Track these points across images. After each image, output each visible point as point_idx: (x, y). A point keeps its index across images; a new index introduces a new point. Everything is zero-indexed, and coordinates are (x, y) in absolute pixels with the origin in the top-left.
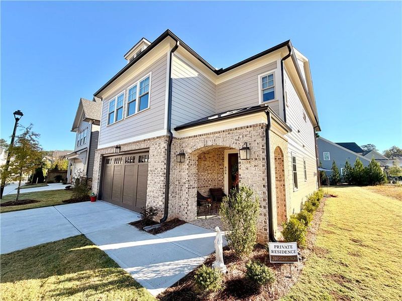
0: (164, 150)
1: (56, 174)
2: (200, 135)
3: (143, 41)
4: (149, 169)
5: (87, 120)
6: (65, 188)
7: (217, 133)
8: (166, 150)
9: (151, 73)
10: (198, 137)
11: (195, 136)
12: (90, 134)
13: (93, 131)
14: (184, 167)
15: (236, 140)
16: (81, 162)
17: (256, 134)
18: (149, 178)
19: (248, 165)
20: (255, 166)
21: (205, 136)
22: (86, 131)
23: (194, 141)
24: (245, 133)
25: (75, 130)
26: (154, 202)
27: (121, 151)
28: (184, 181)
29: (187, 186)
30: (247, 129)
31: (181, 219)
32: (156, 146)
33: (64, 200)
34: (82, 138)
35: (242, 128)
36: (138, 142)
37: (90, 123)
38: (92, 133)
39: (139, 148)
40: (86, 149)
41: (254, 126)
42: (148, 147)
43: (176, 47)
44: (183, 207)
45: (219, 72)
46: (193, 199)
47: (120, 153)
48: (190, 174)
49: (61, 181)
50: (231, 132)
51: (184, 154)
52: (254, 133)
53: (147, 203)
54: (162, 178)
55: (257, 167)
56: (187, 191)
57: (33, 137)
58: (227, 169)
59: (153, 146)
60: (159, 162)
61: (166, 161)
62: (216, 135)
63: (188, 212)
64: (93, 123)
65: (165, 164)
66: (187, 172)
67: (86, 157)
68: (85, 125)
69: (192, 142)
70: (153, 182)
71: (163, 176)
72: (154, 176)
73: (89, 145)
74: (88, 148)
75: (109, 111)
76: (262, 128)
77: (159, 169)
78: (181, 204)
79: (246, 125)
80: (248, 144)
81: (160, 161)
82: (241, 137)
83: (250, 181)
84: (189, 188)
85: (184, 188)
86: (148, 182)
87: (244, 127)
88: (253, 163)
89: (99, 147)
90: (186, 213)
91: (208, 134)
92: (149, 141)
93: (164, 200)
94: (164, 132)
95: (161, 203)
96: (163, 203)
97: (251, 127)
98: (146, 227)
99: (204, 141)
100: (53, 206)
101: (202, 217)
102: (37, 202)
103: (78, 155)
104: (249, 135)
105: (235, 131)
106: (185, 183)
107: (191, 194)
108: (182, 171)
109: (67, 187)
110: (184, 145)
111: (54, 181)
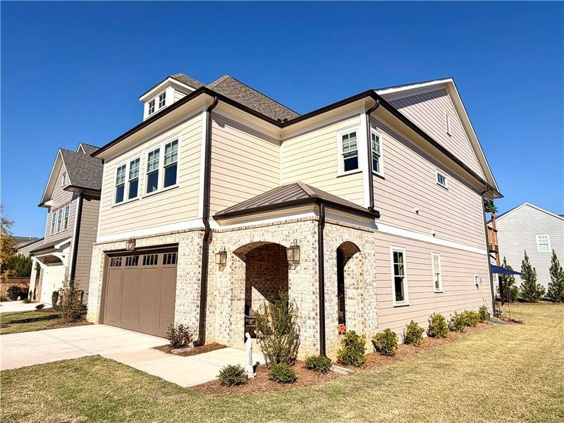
0: (198, 247)
2: (246, 228)
3: (169, 81)
4: (178, 273)
5: (71, 188)
6: (34, 308)
8: (201, 247)
9: (180, 134)
10: (243, 230)
11: (238, 229)
12: (77, 213)
14: (226, 270)
15: (286, 235)
17: (307, 229)
18: (179, 285)
19: (298, 268)
20: (305, 269)
23: (237, 234)
24: (296, 228)
26: (185, 319)
27: (136, 246)
28: (226, 290)
29: (229, 297)
30: (298, 222)
31: (221, 343)
32: (188, 241)
36: (163, 235)
37: (77, 194)
39: (163, 243)
40: (70, 240)
41: (304, 219)
42: (176, 242)
43: (215, 104)
44: (224, 326)
45: (283, 125)
46: (239, 315)
47: (135, 251)
48: (234, 280)
50: (281, 226)
51: (226, 252)
52: (304, 228)
53: (176, 320)
54: (196, 286)
56: (229, 303)
59: (184, 242)
60: (191, 264)
61: (200, 263)
62: (265, 228)
63: (231, 333)
64: (83, 194)
65: (200, 266)
66: (230, 278)
68: (65, 195)
70: (184, 292)
71: (197, 283)
72: (185, 283)
73: (74, 232)
74: (74, 237)
75: (117, 182)
77: (192, 274)
78: (221, 322)
80: (298, 242)
81: (193, 263)
82: (291, 232)
84: (232, 300)
85: (225, 300)
86: (177, 292)
89: (99, 240)
90: (229, 334)
91: (255, 226)
92: (178, 235)
93: (198, 316)
94: (199, 222)
95: (194, 320)
96: (197, 320)
98: (175, 350)
99: (251, 236)
100: (37, 330)
104: (299, 231)
105: (285, 225)
106: (227, 293)
107: (235, 308)
108: (224, 276)
109: (38, 307)
110: (226, 240)
111: (8, 298)
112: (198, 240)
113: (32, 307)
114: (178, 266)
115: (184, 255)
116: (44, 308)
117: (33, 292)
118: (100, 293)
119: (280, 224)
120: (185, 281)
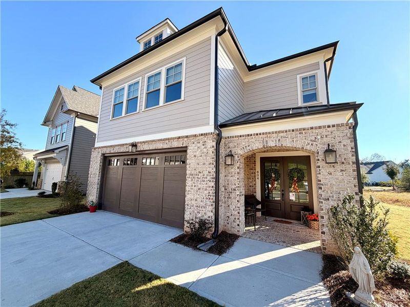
0: (211, 149)
1: (16, 178)
2: (257, 134)
3: (167, 22)
4: (188, 172)
5: (69, 112)
6: (36, 194)
7: (283, 132)
9: (185, 58)
10: (253, 136)
11: (248, 135)
12: (72, 129)
13: (76, 125)
14: (233, 170)
15: (311, 141)
16: (58, 162)
17: (341, 135)
18: (189, 182)
19: (332, 170)
20: (342, 171)
21: (265, 136)
22: (65, 126)
23: (246, 140)
24: (325, 133)
25: (47, 123)
28: (233, 187)
29: (237, 193)
30: (329, 129)
31: (230, 232)
32: (199, 145)
33: (49, 211)
34: (59, 133)
35: (320, 127)
36: (168, 139)
37: (73, 115)
38: (75, 127)
39: (168, 147)
40: (67, 147)
41: (338, 125)
42: (184, 146)
43: (224, 31)
44: (232, 218)
45: (252, 68)
47: (136, 153)
49: (24, 186)
50: (304, 132)
51: (233, 155)
52: (337, 133)
54: (211, 184)
55: (344, 173)
56: (238, 199)
57: (7, 127)
58: (259, 174)
59: (194, 145)
60: (204, 164)
62: (282, 134)
64: (77, 116)
65: (214, 166)
66: (237, 177)
67: (66, 157)
68: (63, 117)
69: (244, 142)
70: (196, 188)
71: (212, 181)
73: (70, 142)
74: (70, 146)
75: (115, 102)
76: (350, 128)
77: (206, 173)
78: (228, 214)
79: (327, 124)
80: (331, 146)
81: (207, 163)
82: (319, 137)
83: (334, 187)
84: (240, 196)
85: (232, 195)
86: (187, 188)
87: (324, 127)
88: (339, 167)
89: (97, 145)
90: (238, 225)
91: (269, 133)
92: (186, 139)
93: (214, 210)
94: (210, 128)
95: (211, 214)
96: (213, 214)
97: (333, 126)
98: (200, 245)
99: (263, 141)
100: (41, 219)
101: (251, 228)
102: (10, 214)
103: (55, 155)
104: (331, 136)
105: (310, 131)
106: (235, 190)
108: (230, 175)
109: (40, 194)
110: (231, 145)
111: (15, 186)
112: (211, 143)
113: (35, 193)
114: (188, 166)
115: (195, 156)
116: (45, 194)
117: (36, 182)
118: (99, 186)
120: (196, 179)
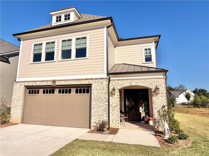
2: (127, 79)
3: (74, 9)
4: (93, 98)
9: (88, 35)
11: (123, 79)
14: (115, 97)
15: (150, 83)
17: (161, 82)
18: (93, 103)
31: (114, 127)
32: (99, 84)
42: (90, 84)
43: (111, 26)
44: (115, 120)
55: (162, 97)
58: (123, 98)
59: (95, 84)
60: (102, 93)
62: (138, 80)
66: (117, 100)
69: (120, 83)
77: (103, 98)
80: (157, 86)
82: (153, 82)
83: (159, 103)
85: (115, 109)
86: (92, 106)
88: (160, 95)
89: (18, 80)
90: (118, 123)
91: (133, 79)
92: (91, 80)
104: (157, 82)
105: (150, 79)
108: (113, 99)
110: (114, 84)
112: (106, 83)
114: (92, 95)
115: (96, 89)
119: (146, 79)
120: (98, 101)
